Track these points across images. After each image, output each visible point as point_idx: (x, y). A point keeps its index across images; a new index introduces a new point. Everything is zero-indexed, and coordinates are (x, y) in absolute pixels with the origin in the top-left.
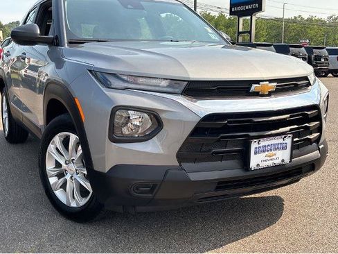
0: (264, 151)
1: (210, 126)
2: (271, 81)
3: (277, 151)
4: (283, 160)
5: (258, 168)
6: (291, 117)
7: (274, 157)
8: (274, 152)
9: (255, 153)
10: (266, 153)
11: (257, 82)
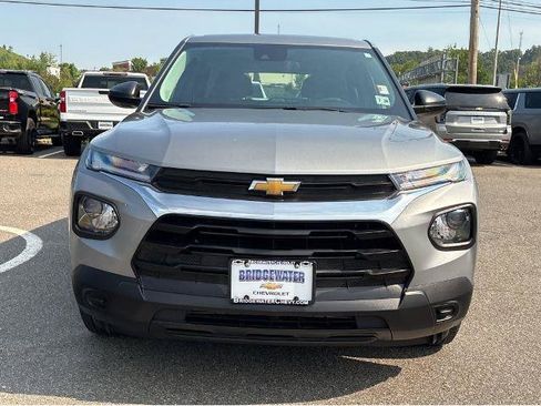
0: (258, 279)
1: (168, 231)
2: (288, 178)
3: (284, 283)
4: (296, 298)
5: (246, 301)
6: (312, 234)
7: (278, 290)
8: (277, 283)
9: (241, 279)
10: (262, 282)
11: (263, 177)
